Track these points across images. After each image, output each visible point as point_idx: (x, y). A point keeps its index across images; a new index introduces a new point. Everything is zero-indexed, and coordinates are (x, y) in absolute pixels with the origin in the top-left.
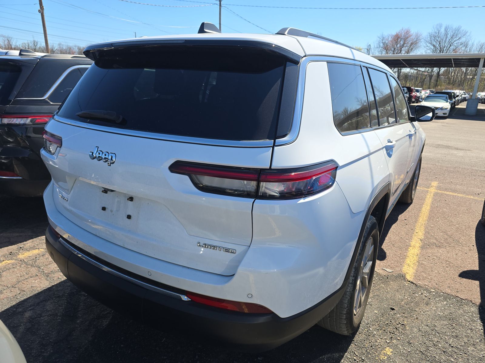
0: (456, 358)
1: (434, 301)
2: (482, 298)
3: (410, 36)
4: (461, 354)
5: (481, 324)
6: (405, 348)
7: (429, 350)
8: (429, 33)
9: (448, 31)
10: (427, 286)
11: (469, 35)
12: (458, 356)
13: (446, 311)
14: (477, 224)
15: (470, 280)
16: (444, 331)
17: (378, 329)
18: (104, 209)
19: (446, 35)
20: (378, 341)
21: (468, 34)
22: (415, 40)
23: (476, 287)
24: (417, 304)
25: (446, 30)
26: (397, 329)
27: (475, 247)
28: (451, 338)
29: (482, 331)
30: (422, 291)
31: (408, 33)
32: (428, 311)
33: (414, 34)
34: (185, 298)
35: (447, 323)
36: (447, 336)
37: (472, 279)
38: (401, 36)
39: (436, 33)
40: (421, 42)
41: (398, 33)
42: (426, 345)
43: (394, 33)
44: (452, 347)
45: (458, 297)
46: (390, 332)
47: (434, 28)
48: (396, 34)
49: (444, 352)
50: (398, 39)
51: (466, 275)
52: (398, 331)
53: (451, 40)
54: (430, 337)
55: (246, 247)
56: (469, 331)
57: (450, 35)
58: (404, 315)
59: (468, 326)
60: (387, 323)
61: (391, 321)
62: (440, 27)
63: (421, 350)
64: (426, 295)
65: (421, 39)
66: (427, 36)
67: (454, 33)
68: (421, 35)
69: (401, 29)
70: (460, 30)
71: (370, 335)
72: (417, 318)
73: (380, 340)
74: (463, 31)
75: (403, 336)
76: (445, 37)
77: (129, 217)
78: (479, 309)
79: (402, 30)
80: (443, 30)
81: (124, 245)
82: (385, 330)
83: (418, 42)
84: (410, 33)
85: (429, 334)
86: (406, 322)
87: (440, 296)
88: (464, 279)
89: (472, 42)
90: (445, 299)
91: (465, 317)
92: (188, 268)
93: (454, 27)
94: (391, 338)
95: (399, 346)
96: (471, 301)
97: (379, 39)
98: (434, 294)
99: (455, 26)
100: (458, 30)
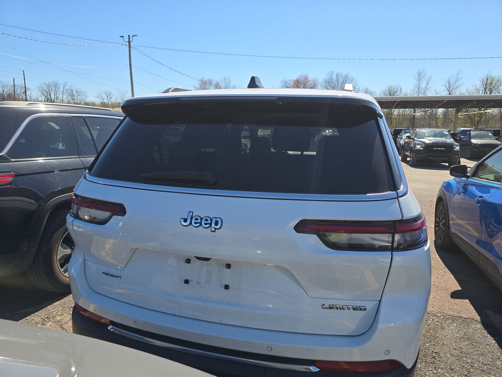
0: (494, 375)
1: (446, 325)
2: (479, 315)
3: (309, 81)
4: (495, 369)
5: (492, 338)
6: (451, 375)
7: (470, 372)
8: (324, 79)
9: (339, 77)
10: (433, 311)
11: (356, 82)
12: (494, 372)
13: (461, 332)
14: (434, 247)
15: (461, 300)
16: (470, 351)
17: (420, 362)
18: (187, 282)
19: (338, 80)
20: (427, 374)
21: (355, 80)
22: (313, 85)
23: (469, 305)
24: (435, 330)
25: (337, 76)
26: (434, 358)
27: (446, 268)
28: (479, 356)
29: (496, 344)
30: (432, 317)
31: (306, 78)
32: (447, 335)
33: (312, 79)
34: (313, 369)
35: (469, 344)
36: (475, 355)
37: (463, 299)
38: (301, 81)
39: (329, 79)
40: (318, 86)
41: (298, 78)
42: (466, 368)
43: (295, 79)
44: (485, 364)
45: (461, 317)
46: (431, 363)
47: (327, 74)
48: (296, 79)
49: (482, 371)
50: (298, 84)
51: (455, 295)
52: (436, 360)
53: (342, 86)
54: (464, 360)
55: (377, 302)
56: (488, 347)
57: (340, 81)
58: (431, 343)
59: (484, 342)
60: (424, 355)
61: (425, 352)
62: (332, 74)
63: (465, 374)
64: (437, 320)
65: (318, 84)
66: (323, 81)
67: (344, 80)
68: (318, 81)
69: (301, 74)
70: (348, 77)
71: (417, 370)
72: (443, 344)
73: (428, 372)
74: (350, 77)
75: (443, 364)
76: (337, 82)
77: (227, 287)
78: (483, 325)
79: (301, 76)
80: (334, 77)
81: (220, 321)
82: (426, 362)
83: (316, 86)
84: (308, 79)
85: (461, 357)
86: (437, 350)
87: (448, 319)
88: (457, 300)
89: (359, 87)
90: (453, 321)
91: (477, 334)
92: (310, 334)
93: (343, 75)
94: (435, 368)
95: (446, 374)
96: (473, 319)
97: (282, 83)
98: (442, 318)
99: (344, 73)
100: (347, 76)
